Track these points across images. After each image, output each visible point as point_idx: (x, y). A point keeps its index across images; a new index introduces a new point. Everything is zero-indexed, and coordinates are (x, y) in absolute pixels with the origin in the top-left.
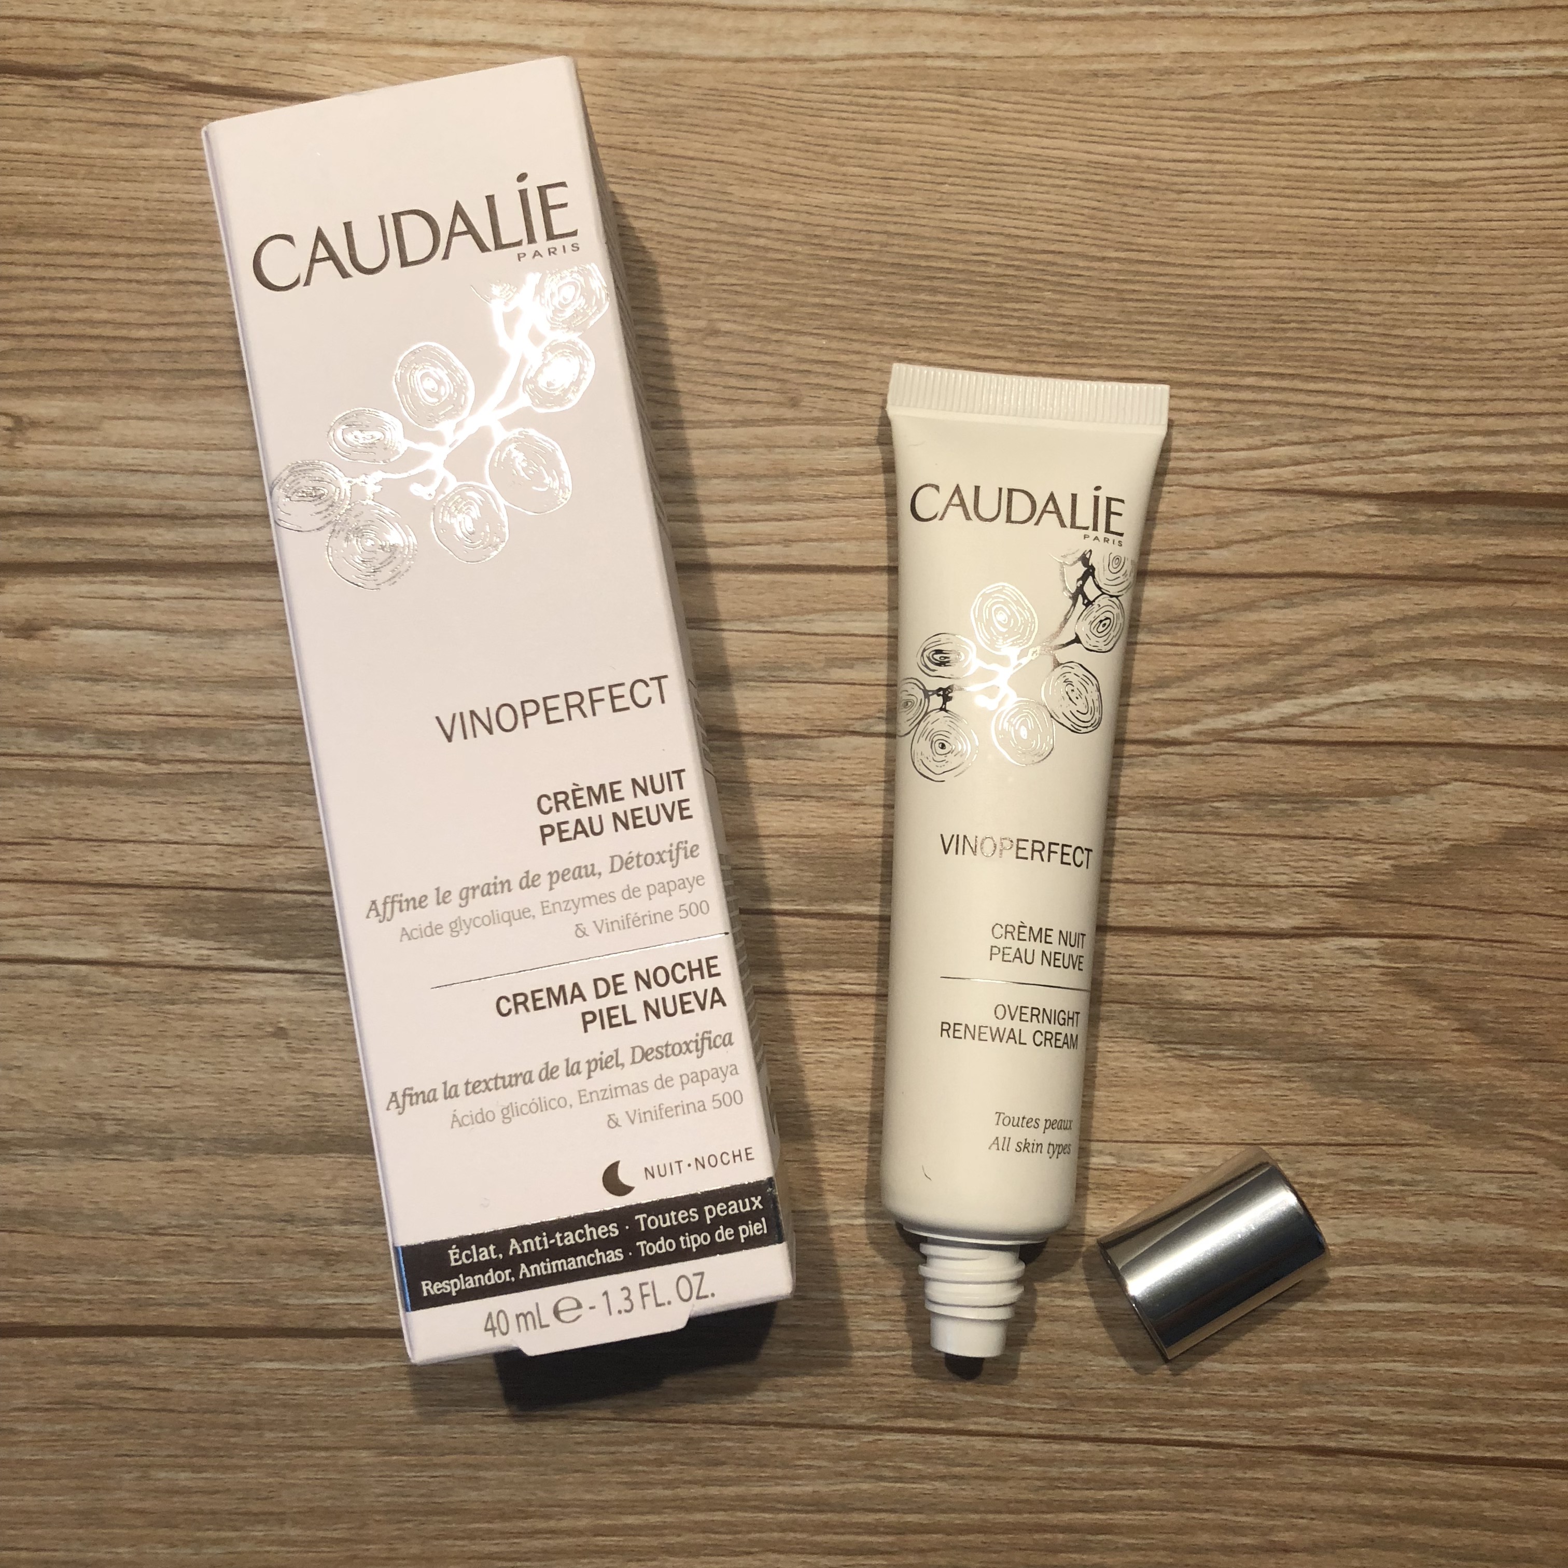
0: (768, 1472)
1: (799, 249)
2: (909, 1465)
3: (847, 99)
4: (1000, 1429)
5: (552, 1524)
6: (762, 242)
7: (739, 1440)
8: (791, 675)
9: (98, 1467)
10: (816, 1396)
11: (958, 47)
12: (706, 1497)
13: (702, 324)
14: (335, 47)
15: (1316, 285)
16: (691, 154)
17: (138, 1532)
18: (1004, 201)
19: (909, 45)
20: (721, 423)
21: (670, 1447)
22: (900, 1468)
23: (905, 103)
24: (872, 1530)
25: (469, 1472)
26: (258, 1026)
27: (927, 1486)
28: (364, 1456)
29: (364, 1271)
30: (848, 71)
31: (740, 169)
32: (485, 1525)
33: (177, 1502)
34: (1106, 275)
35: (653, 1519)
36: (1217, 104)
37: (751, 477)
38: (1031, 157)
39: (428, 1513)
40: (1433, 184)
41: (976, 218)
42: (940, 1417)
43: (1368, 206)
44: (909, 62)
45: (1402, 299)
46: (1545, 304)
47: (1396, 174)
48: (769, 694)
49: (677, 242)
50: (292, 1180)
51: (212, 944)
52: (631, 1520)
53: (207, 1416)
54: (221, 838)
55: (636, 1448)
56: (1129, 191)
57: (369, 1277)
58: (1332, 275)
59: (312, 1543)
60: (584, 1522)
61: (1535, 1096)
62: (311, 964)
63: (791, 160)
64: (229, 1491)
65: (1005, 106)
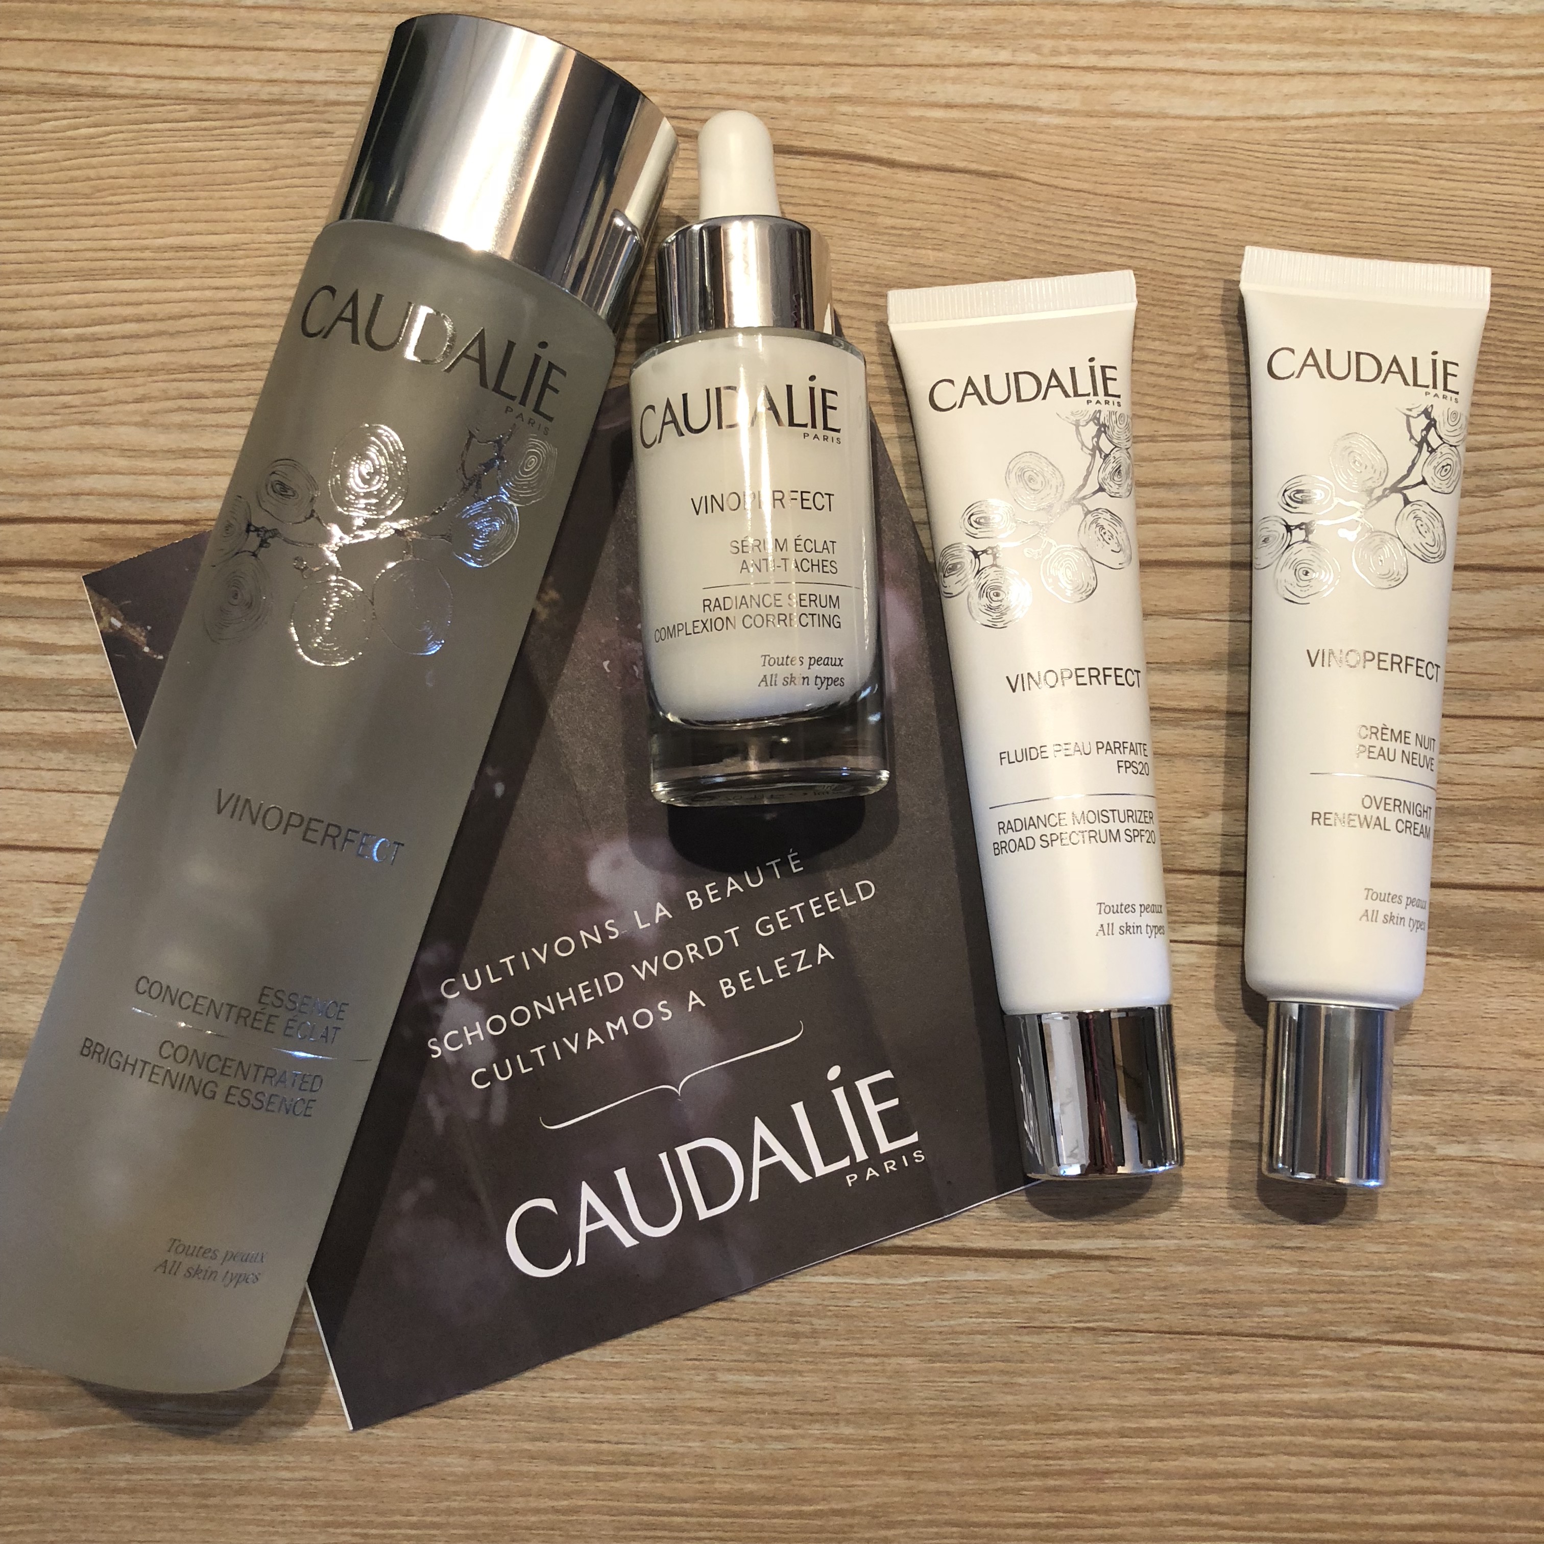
0: (1278, 1380)
2: (1407, 1375)
3: (1316, 152)
4: (1493, 1344)
5: (1081, 1426)
7: (1250, 1351)
9: (671, 1369)
10: (1320, 1311)
11: (1416, 105)
12: (1222, 1403)
13: (1192, 350)
14: (860, 110)
16: (1178, 201)
17: (705, 1429)
18: (1460, 241)
19: (1371, 104)
20: (1212, 437)
21: (1187, 1356)
22: (1400, 1378)
23: (1369, 155)
24: (1376, 1435)
25: (1006, 1379)
27: (1425, 1395)
28: (911, 1363)
30: (1316, 127)
31: (1222, 214)
32: (1022, 1427)
33: (744, 1402)
35: (1174, 1422)
38: (1486, 202)
39: (967, 1415)
42: (1434, 1332)
44: (1372, 119)
49: (1168, 278)
52: (1153, 1423)
53: (767, 1325)
55: (1157, 1358)
59: (864, 1441)
60: (1112, 1424)
63: (1268, 206)
64: (787, 1393)
65: (1460, 156)
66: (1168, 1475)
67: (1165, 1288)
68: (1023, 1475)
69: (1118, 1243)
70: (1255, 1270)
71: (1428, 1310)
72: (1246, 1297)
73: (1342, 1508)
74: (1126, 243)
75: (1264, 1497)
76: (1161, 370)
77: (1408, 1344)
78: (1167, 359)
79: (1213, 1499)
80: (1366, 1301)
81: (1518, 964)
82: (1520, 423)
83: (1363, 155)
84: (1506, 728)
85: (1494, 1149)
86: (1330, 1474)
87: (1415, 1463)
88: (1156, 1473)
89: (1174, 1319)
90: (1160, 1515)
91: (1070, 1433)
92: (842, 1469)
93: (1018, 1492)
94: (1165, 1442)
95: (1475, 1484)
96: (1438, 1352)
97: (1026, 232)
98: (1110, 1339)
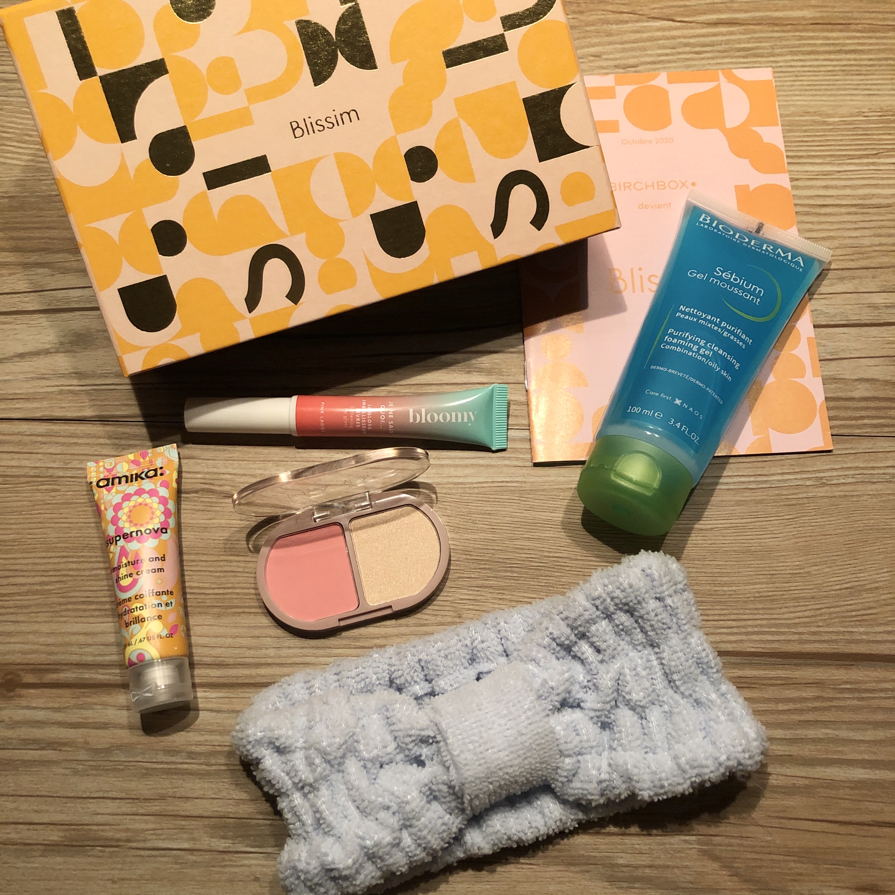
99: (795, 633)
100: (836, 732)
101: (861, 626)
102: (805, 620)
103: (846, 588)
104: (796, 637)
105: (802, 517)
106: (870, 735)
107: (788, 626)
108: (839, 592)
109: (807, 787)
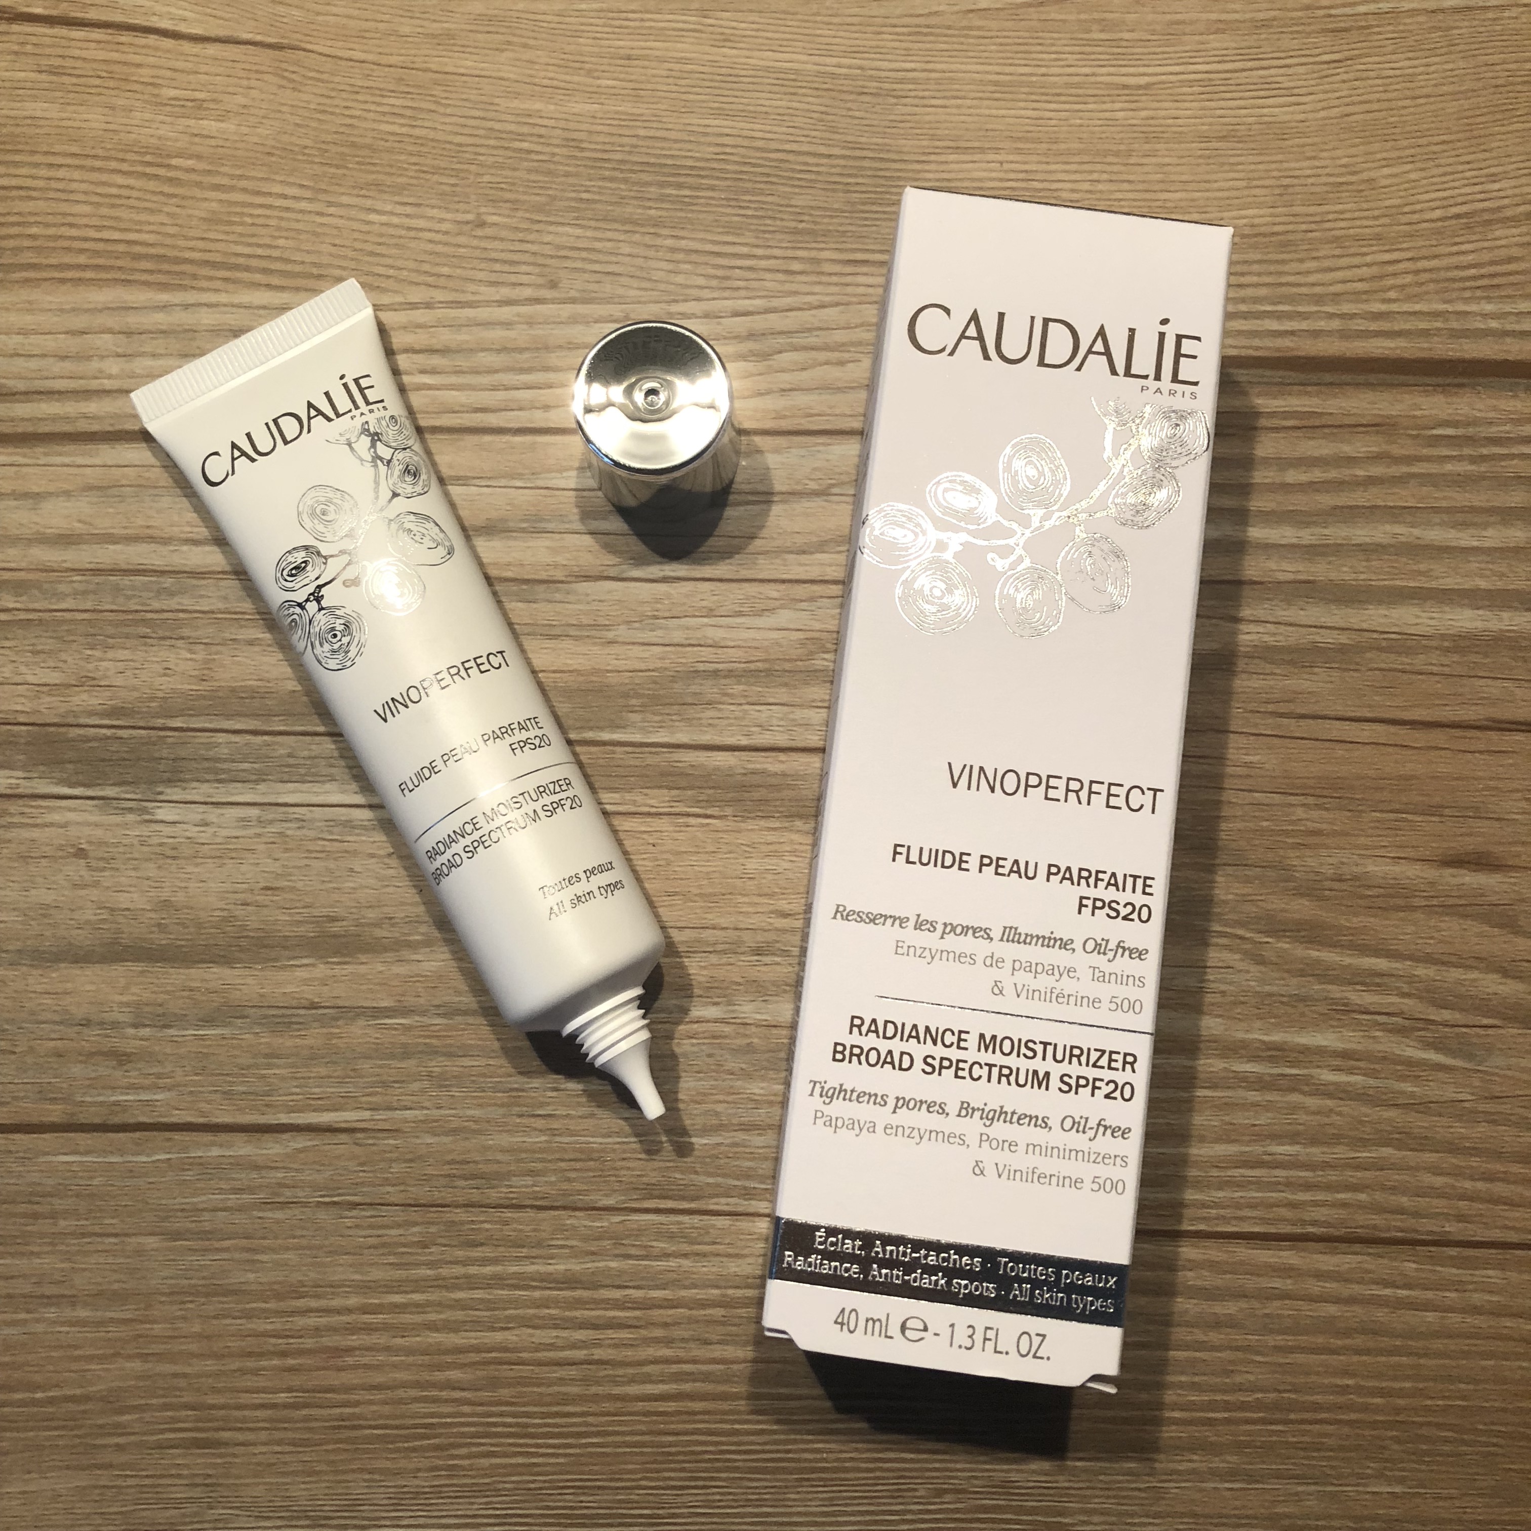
0: (524, 1252)
1: (557, 150)
2: (654, 1244)
3: (600, 22)
4: (740, 1209)
5: (322, 1303)
6: (525, 145)
7: (496, 1222)
8: (550, 526)
10: (569, 1180)
12: (467, 1276)
13: (470, 217)
15: (1021, 176)
16: (462, 71)
18: (741, 107)
20: (488, 303)
21: (433, 1229)
22: (648, 1246)
23: (653, 24)
24: (620, 1305)
25: (246, 1256)
26: (61, 848)
27: (672, 1263)
28: (151, 1242)
29: (155, 1070)
31: (507, 83)
32: (264, 1305)
34: (833, 170)
35: (417, 1297)
36: (933, 21)
37: (514, 350)
38: (767, 69)
39: (207, 1295)
40: (1125, 87)
41: (716, 122)
42: (683, 1198)
43: (1067, 106)
45: (1100, 187)
46: (1228, 190)
47: (1092, 79)
48: (530, 544)
49: (448, 146)
50: (88, 987)
51: (20, 774)
52: (398, 1299)
53: (6, 1206)
54: (31, 679)
55: (401, 1232)
56: (852, 97)
57: (159, 1076)
58: (1034, 167)
59: (101, 1323)
60: (353, 1301)
61: (1230, 897)
62: (110, 792)
63: (551, 75)
64: (24, 1276)
65: (743, 25)
66: (409, 1351)
67: (411, 1161)
68: (261, 1355)
69: (367, 1114)
70: (505, 1140)
71: (678, 1176)
72: (495, 1167)
73: (586, 1381)
74: (408, 113)
75: (505, 1371)
76: (439, 237)
77: (657, 1211)
78: (445, 226)
79: (455, 1375)
80: (615, 1169)
81: (777, 825)
82: (794, 287)
83: (647, 24)
84: (772, 591)
85: (748, 1010)
86: (574, 1346)
87: (658, 1333)
88: (397, 1351)
89: (420, 1193)
90: (401, 1393)
91: (311, 1310)
92: (77, 1353)
93: (255, 1372)
94: (407, 1318)
95: (718, 1352)
96: (685, 1219)
97: (308, 102)
98: (354, 1213)
99: (1331, 316)
100: (1416, 532)
101: (1488, 299)
102: (1360, 286)
103: (1458, 216)
104: (1335, 324)
105: (1360, 56)
106: (1493, 536)
107: (1319, 299)
108: (1440, 224)
109: (1342, 649)
